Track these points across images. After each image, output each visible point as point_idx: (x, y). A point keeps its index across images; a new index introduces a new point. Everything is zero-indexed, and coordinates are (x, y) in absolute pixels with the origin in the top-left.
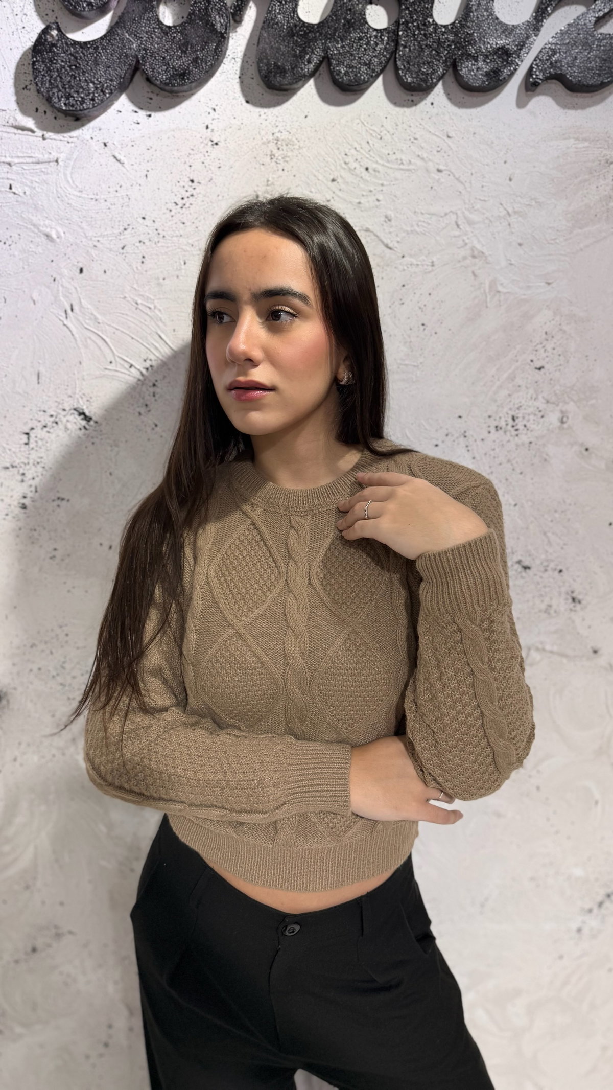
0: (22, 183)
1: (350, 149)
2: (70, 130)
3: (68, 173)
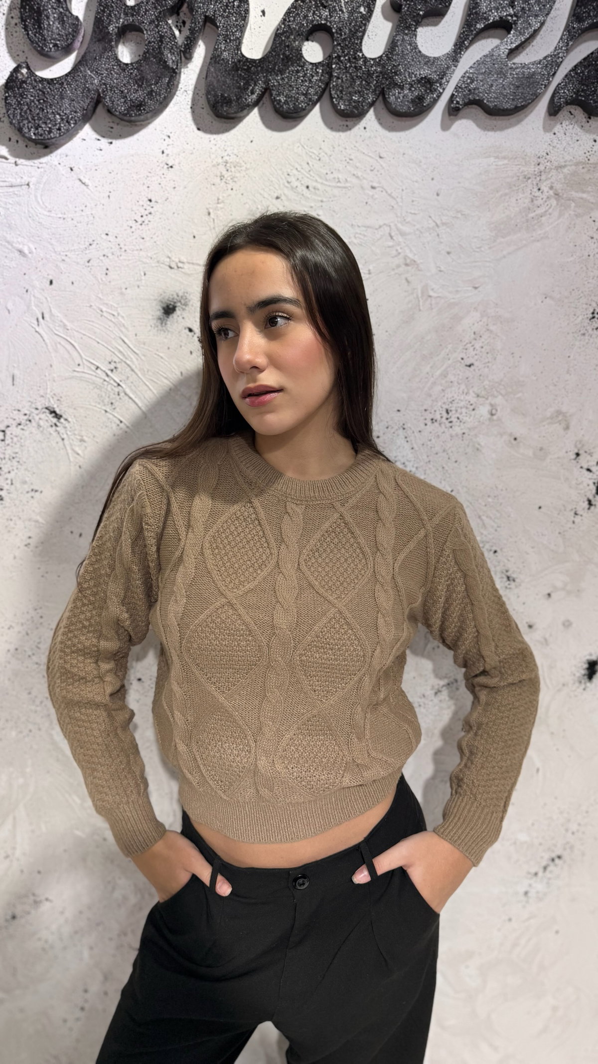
1: (292, 170)
2: (39, 157)
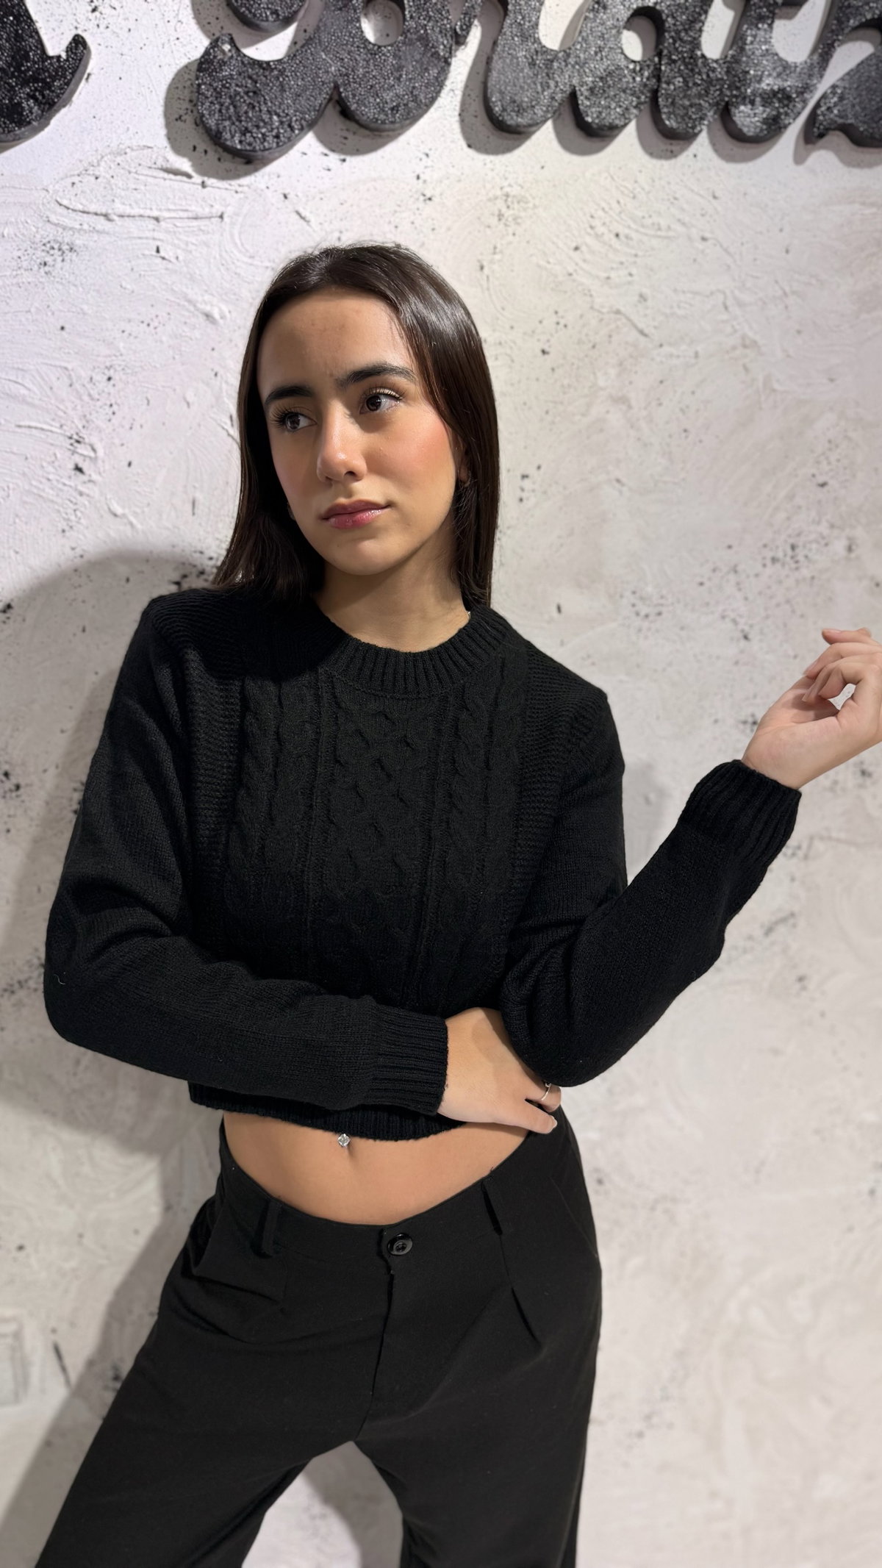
0: (174, 245)
2: (237, 176)
3: (236, 232)
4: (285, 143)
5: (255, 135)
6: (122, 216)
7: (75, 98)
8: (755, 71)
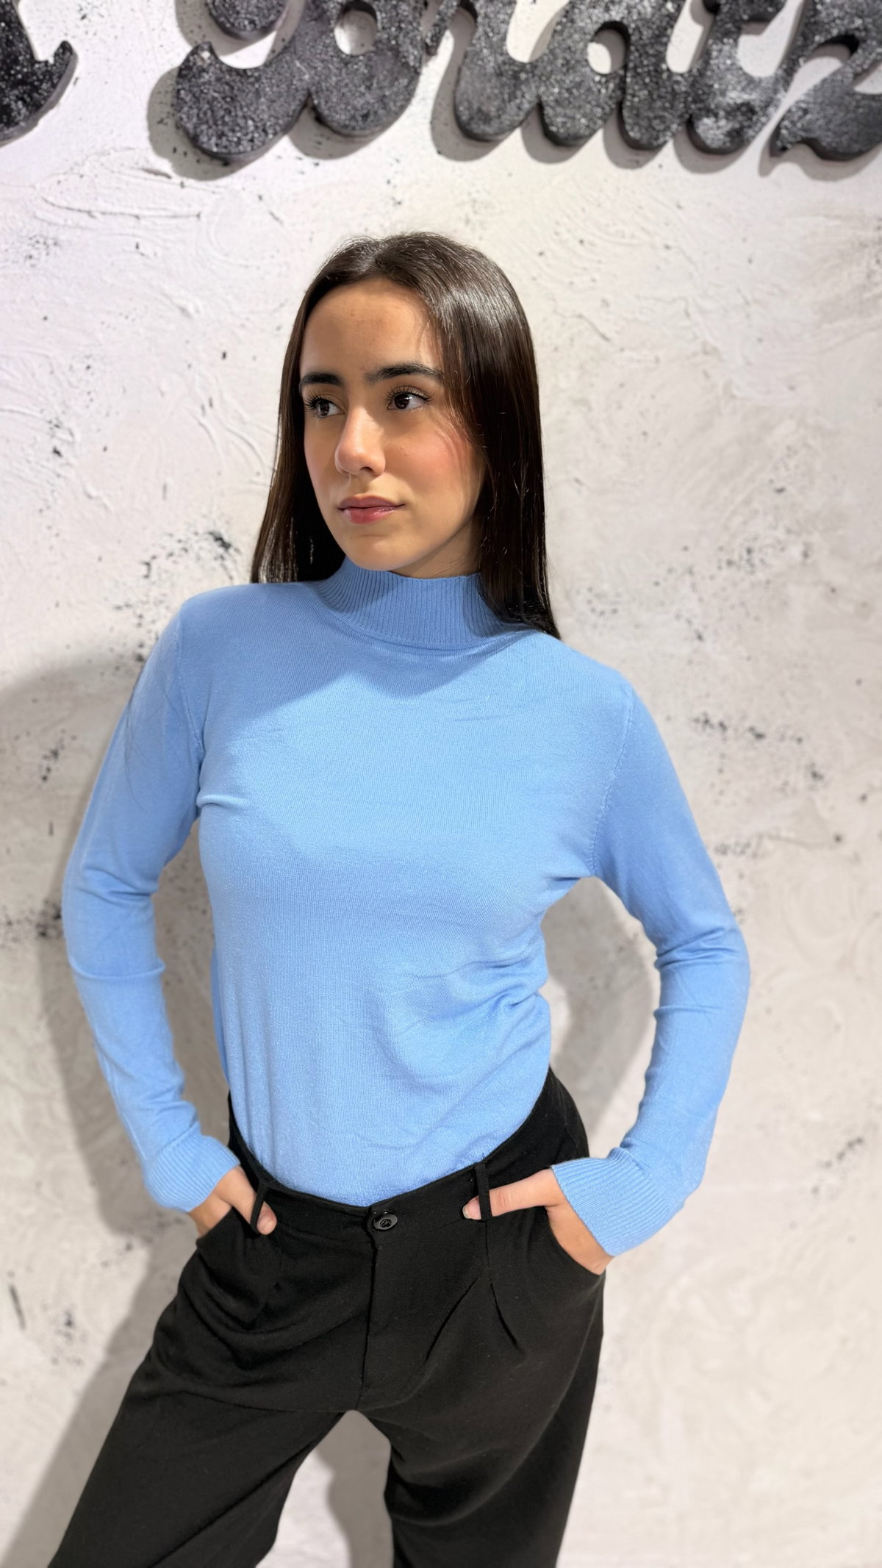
0: (153, 242)
1: (562, 217)
2: (215, 176)
3: (212, 231)
4: (259, 147)
5: (230, 139)
6: (103, 213)
7: (63, 100)
8: (720, 84)
